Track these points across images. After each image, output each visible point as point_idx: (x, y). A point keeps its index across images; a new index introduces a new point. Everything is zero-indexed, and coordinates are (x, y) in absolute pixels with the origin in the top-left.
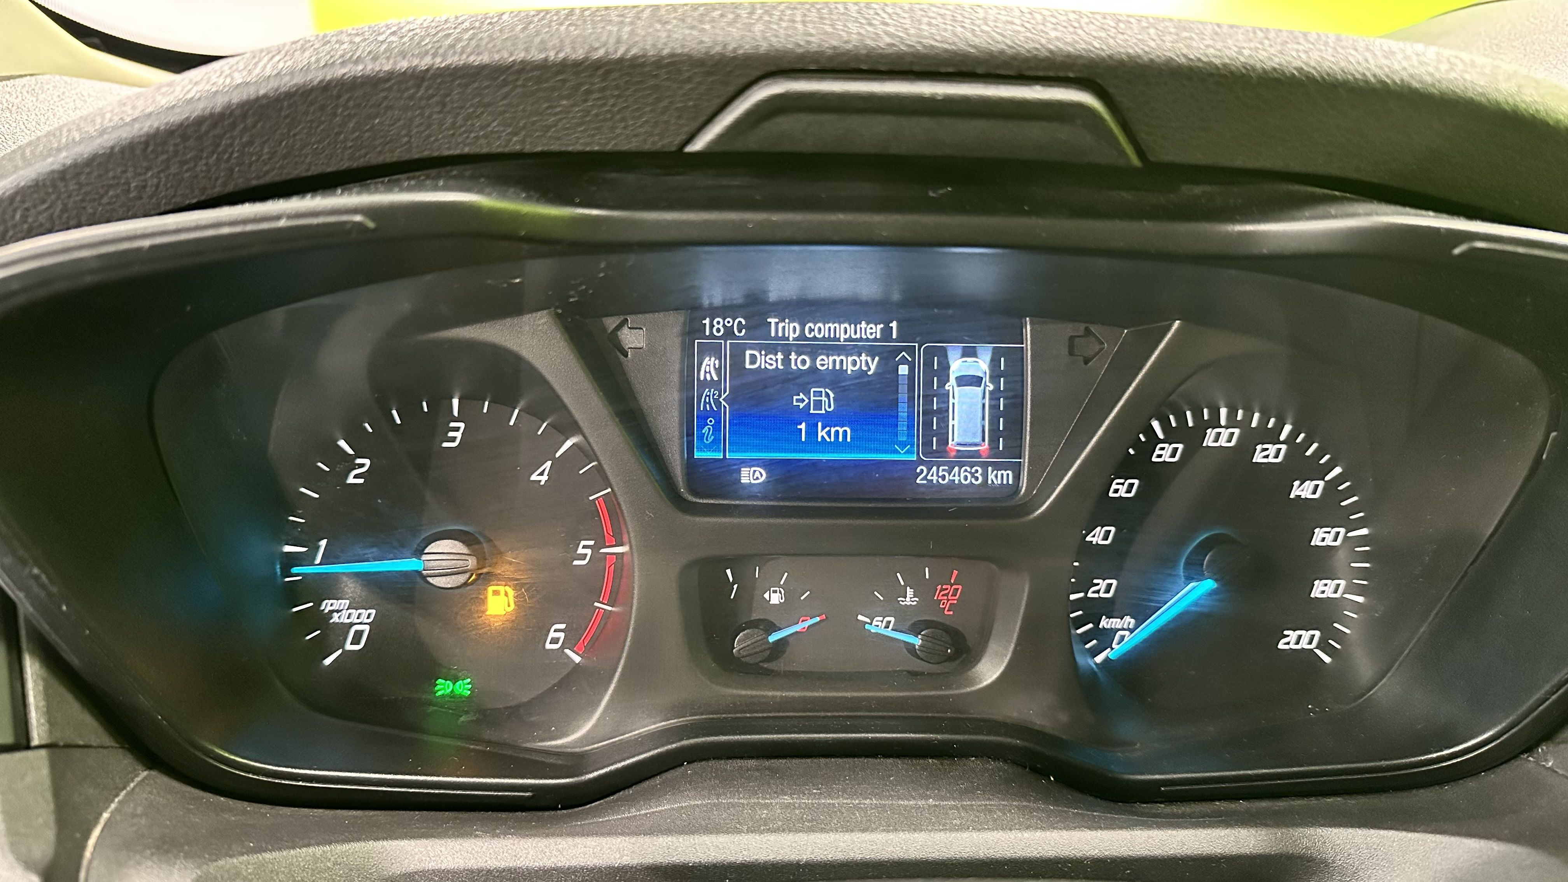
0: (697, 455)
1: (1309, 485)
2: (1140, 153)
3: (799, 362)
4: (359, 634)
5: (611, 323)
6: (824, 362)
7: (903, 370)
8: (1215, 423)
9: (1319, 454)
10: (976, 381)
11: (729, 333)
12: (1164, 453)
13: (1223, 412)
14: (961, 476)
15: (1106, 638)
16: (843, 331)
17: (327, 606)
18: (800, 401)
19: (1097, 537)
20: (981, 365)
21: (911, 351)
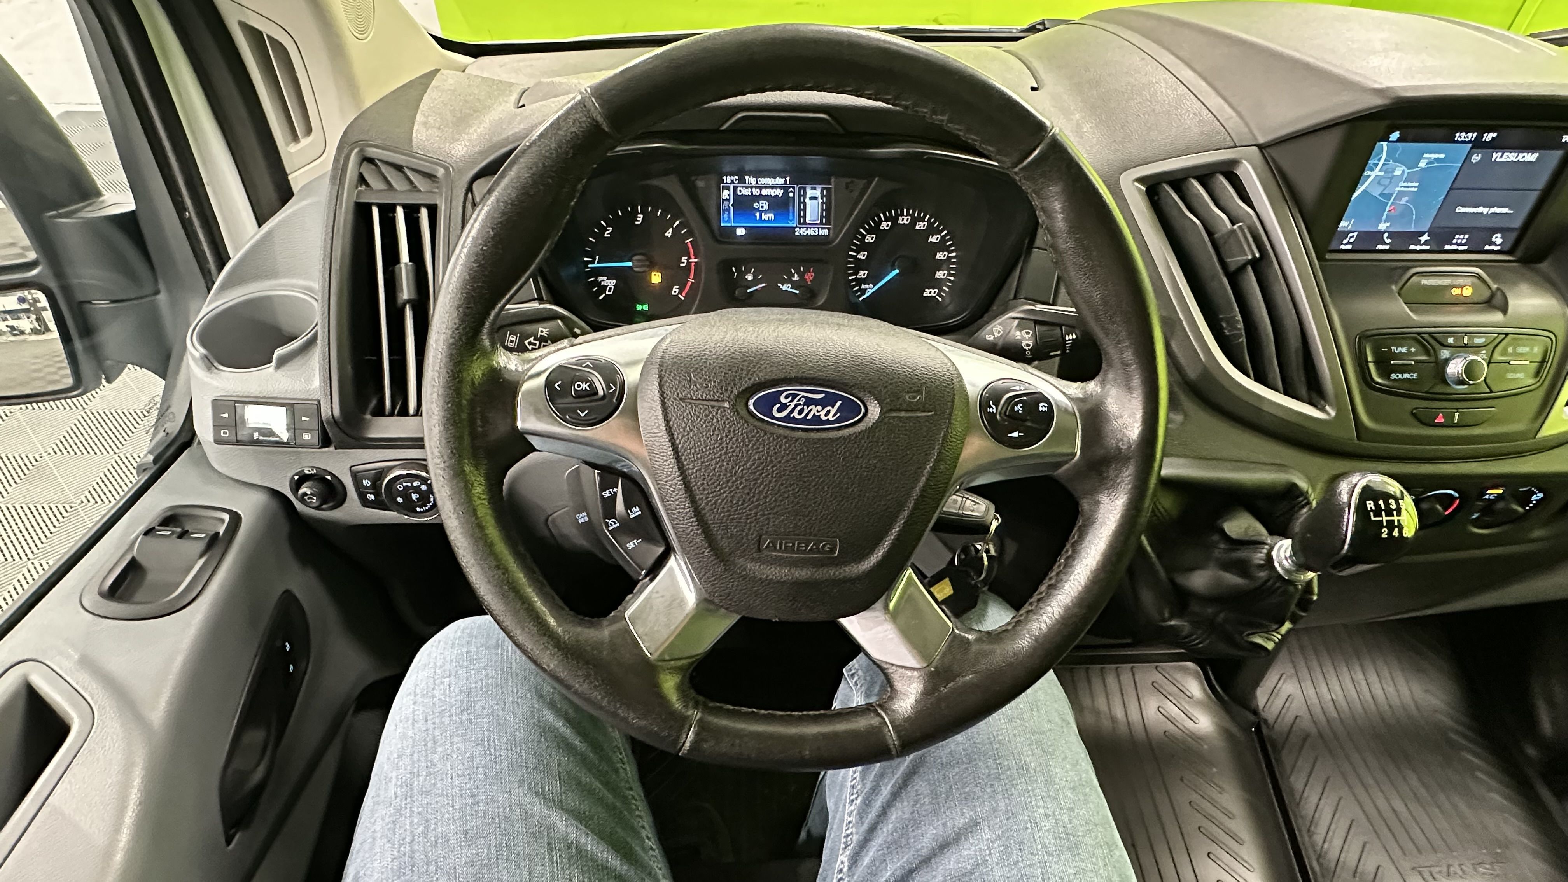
0: (722, 224)
1: (935, 237)
2: (844, 128)
3: (756, 192)
4: (610, 289)
5: (693, 178)
6: (765, 192)
7: (791, 195)
8: (902, 214)
9: (939, 226)
10: (815, 198)
11: (732, 181)
12: (884, 226)
13: (905, 210)
14: (811, 232)
15: (864, 291)
16: (770, 181)
17: (600, 279)
18: (756, 205)
19: (861, 256)
20: (817, 193)
21: (794, 188)
